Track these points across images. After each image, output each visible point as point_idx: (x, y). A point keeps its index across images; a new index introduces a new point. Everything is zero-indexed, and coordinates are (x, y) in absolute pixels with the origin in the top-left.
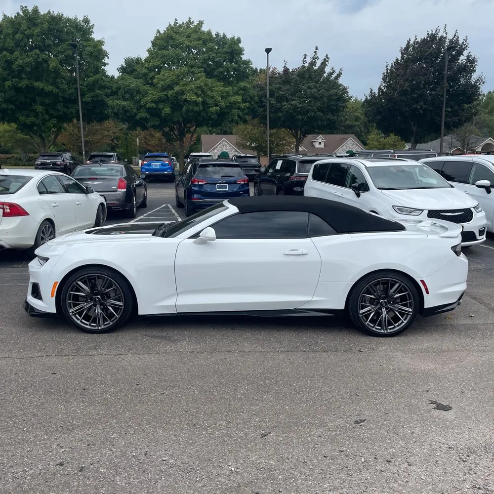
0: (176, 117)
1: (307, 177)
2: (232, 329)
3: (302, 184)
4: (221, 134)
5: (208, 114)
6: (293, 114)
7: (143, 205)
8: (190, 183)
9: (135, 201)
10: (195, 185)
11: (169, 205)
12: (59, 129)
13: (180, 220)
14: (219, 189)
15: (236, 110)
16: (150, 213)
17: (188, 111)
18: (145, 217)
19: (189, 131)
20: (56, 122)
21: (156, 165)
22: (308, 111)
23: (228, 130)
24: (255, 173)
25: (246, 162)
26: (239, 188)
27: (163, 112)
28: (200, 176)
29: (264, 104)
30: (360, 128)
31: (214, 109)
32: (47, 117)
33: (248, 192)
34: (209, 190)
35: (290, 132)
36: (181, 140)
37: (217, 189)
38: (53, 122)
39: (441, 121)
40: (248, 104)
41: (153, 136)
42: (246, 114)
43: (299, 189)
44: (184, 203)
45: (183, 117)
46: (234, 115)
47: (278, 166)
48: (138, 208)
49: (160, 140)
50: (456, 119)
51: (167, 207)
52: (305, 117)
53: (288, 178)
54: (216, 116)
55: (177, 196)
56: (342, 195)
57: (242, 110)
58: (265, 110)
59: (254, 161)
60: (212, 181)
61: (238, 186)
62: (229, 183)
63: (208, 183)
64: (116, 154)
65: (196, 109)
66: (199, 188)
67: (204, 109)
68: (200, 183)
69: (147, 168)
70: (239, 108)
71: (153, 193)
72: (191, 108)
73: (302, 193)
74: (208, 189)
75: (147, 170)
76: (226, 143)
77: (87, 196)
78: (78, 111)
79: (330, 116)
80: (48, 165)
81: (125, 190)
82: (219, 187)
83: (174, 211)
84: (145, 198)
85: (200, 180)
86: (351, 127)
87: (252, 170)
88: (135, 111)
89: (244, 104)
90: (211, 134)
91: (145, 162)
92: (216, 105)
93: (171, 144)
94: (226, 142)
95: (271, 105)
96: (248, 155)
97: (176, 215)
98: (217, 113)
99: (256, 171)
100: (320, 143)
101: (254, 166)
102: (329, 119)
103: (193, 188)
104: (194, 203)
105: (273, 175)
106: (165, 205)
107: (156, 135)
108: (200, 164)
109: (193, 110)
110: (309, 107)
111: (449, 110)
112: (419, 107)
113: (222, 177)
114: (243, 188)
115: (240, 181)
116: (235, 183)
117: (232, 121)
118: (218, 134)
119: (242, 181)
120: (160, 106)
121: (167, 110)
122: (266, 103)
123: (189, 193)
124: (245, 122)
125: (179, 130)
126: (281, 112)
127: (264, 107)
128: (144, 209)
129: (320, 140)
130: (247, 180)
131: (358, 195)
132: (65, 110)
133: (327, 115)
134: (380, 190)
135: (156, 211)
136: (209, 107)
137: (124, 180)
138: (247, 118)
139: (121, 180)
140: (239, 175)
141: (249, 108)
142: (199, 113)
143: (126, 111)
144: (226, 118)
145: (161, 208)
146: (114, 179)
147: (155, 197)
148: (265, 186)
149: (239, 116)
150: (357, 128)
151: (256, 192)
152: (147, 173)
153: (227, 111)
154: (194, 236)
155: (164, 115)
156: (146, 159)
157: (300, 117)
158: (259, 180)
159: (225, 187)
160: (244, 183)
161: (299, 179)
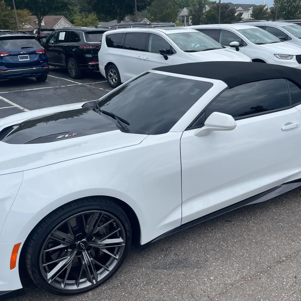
1: (101, 45)
14: (21, 60)
26: (39, 58)
34: (12, 61)
37: (20, 60)
43: (89, 56)
61: (38, 56)
62: (30, 54)
63: (10, 55)
74: (10, 60)
82: (21, 58)
113: (22, 48)
115: (39, 52)
116: (34, 53)
119: (41, 51)
130: (44, 50)
131: (166, 58)
134: (188, 53)
159: (27, 58)
160: (43, 53)
161: (89, 47)
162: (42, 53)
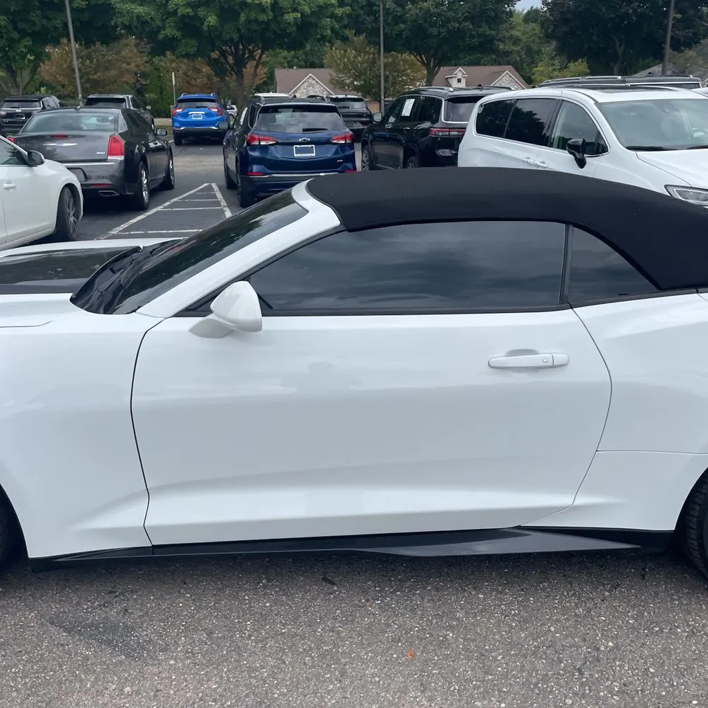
0: (229, 33)
1: (465, 128)
2: (325, 579)
3: (453, 142)
4: (306, 67)
5: (282, 26)
6: (424, 24)
7: (165, 185)
8: (245, 144)
9: (146, 177)
10: (254, 148)
11: (214, 185)
12: (40, 57)
13: (228, 214)
14: (299, 155)
15: (328, 20)
16: (176, 199)
17: (249, 21)
18: (166, 208)
19: (252, 57)
20: (31, 43)
21: (197, 115)
22: (448, 20)
23: (317, 61)
24: (361, 127)
25: (345, 107)
26: (336, 152)
27: (206, 24)
28: (263, 129)
29: (374, 8)
30: (520, 56)
31: (290, 17)
32: (15, 35)
33: (351, 159)
34: (279, 156)
35: (418, 57)
36: (240, 75)
37: (295, 155)
38: (27, 44)
39: (664, 36)
40: (347, 9)
41: (199, 71)
42: (346, 27)
43: (446, 153)
44: (236, 181)
45: (239, 31)
46: (324, 28)
47: (407, 110)
48: (152, 193)
49: (209, 78)
50: (690, 32)
51: (210, 188)
52: (443, 30)
53: (427, 131)
54: (295, 29)
55: (227, 169)
56: (543, 163)
57: (339, 19)
58: (377, 20)
59: (358, 107)
60: (287, 139)
61: (334, 149)
62: (317, 143)
63: (277, 143)
64: (130, 96)
65: (263, 17)
66: (260, 153)
67: (275, 17)
68: (262, 143)
69: (181, 119)
70: (333, 16)
71: (186, 163)
72: (253, 16)
73: (453, 160)
74: (278, 154)
75: (182, 124)
76: (314, 82)
77: (33, 170)
78: (66, 25)
79: (485, 29)
80: (18, 116)
81: (122, 158)
82: (299, 151)
83: (219, 196)
84: (169, 172)
85: (262, 136)
86: (507, 54)
87: (355, 122)
88: (158, 23)
89: (341, 10)
90: (291, 67)
91: (178, 111)
92: (295, 10)
93: (223, 80)
94: (314, 79)
95: (387, 12)
96: (348, 96)
97: (223, 203)
98: (296, 24)
99: (363, 123)
100: (459, 81)
101: (360, 115)
102: (483, 35)
103: (251, 153)
104: (252, 181)
105: (395, 129)
106: (206, 185)
107: (204, 70)
108: (262, 105)
109: (256, 20)
110: (451, 12)
111: (679, 16)
112: (631, 11)
113: (305, 130)
114: (344, 153)
115: (338, 139)
116: (328, 142)
117: (323, 38)
118: (301, 67)
119: (342, 139)
120: (201, 12)
121: (212, 20)
122: (379, 6)
123: (244, 162)
124: (345, 39)
125: (235, 55)
126: (404, 22)
127: (375, 14)
128: (168, 192)
129: (460, 76)
130: (351, 136)
131: (581, 163)
132: (45, 22)
133: (480, 27)
134: (634, 152)
135: (190, 195)
136: (282, 14)
137: (119, 138)
138: (347, 32)
139: (113, 139)
140: (335, 126)
141: (349, 16)
142: (267, 24)
143: (145, 23)
144: (313, 34)
145: (198, 191)
146: (100, 137)
147: (192, 169)
148: (381, 149)
149: (333, 30)
150: (515, 55)
151: (365, 159)
152: (182, 128)
153: (313, 20)
154: (195, 309)
155: (206, 29)
156: (180, 104)
157: (435, 31)
158: (371, 137)
159: (310, 151)
160: (346, 143)
161: (448, 133)
162: (344, 142)
